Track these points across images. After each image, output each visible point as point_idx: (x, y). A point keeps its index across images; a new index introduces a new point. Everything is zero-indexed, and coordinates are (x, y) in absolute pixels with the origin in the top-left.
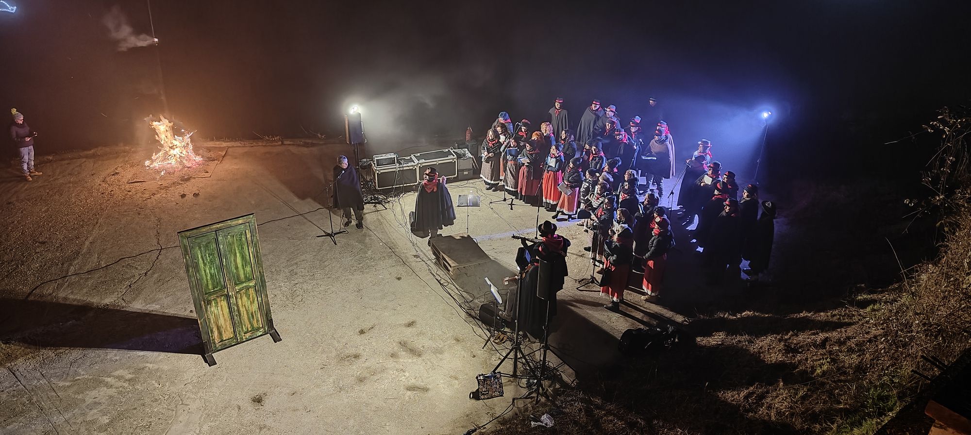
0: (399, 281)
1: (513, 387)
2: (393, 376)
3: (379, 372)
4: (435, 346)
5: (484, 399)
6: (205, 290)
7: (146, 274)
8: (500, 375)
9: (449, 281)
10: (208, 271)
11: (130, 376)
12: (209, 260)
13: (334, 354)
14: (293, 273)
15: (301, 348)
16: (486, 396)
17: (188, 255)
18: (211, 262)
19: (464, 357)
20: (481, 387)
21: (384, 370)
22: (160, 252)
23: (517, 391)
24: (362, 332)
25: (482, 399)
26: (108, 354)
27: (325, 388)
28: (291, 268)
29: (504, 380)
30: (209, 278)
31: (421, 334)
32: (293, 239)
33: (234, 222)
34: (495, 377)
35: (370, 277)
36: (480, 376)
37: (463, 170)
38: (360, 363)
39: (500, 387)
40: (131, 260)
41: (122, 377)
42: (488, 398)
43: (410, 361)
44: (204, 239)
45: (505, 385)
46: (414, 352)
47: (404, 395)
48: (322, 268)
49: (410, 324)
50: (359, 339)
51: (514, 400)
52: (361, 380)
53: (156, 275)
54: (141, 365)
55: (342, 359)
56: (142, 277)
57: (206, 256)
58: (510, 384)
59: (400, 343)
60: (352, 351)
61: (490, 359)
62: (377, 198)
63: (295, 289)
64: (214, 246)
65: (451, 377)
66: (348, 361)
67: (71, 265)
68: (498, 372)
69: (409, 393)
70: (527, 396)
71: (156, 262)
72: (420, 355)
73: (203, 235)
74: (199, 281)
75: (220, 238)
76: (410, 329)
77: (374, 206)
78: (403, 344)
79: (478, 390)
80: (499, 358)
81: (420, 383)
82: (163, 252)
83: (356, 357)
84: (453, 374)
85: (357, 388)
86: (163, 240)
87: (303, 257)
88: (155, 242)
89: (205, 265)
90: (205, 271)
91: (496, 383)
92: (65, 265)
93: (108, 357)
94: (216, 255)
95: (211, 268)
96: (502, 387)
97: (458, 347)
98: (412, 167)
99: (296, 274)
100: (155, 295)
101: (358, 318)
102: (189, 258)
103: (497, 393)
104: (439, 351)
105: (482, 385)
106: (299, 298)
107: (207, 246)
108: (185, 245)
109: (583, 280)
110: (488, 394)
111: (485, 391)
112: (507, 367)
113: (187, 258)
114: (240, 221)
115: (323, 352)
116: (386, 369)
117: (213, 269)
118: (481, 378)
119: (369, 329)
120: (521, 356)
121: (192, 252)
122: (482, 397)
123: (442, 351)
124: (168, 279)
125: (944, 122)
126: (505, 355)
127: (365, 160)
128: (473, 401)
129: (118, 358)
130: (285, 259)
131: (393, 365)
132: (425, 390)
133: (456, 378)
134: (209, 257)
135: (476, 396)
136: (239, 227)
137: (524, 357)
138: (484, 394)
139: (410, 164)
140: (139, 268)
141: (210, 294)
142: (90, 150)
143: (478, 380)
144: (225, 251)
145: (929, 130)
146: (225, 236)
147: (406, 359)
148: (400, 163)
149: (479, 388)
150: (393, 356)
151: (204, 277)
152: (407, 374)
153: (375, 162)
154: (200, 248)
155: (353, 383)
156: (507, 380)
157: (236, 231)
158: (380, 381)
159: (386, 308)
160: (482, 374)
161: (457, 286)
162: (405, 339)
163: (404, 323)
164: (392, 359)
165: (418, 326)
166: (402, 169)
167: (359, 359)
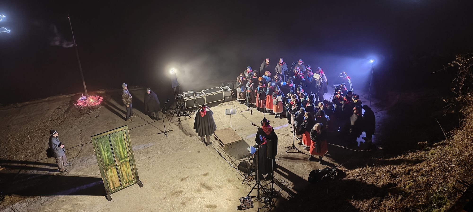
0: (199, 153)
1: (258, 202)
2: (199, 201)
3: (192, 199)
4: (218, 184)
5: (244, 210)
6: (105, 164)
7: (76, 157)
8: (251, 197)
9: (223, 151)
10: (106, 155)
11: (71, 208)
12: (106, 149)
13: (169, 191)
14: (147, 152)
15: (153, 189)
16: (245, 208)
17: (96, 147)
18: (108, 150)
19: (233, 189)
20: (242, 204)
21: (194, 198)
22: (82, 146)
23: (260, 205)
24: (182, 180)
25: (243, 210)
26: (60, 198)
27: (166, 208)
28: (146, 150)
29: (253, 199)
30: (107, 158)
31: (211, 179)
32: (147, 136)
33: (117, 130)
34: (249, 198)
35: (185, 152)
36: (241, 198)
37: (227, 97)
38: (182, 195)
39: (251, 203)
40: (69, 151)
41: (67, 209)
42: (246, 209)
43: (207, 192)
44: (104, 139)
45: (254, 202)
46: (209, 188)
47: (205, 210)
48: (161, 149)
49: (206, 174)
50: (181, 183)
51: (259, 209)
52: (183, 204)
53: (81, 158)
54: (76, 203)
55: (174, 194)
56: (74, 159)
57: (104, 147)
58: (256, 201)
59: (201, 184)
60: (178, 189)
61: (246, 190)
62: (186, 113)
63: (149, 160)
64: (109, 142)
65: (227, 200)
66: (176, 194)
67: (39, 154)
68: (250, 196)
69: (207, 209)
70: (265, 207)
71: (80, 151)
72: (211, 190)
73: (103, 137)
74: (102, 160)
75: (111, 138)
76: (206, 177)
77: (185, 117)
78: (203, 185)
79: (241, 205)
80: (250, 189)
81: (213, 204)
82: (84, 146)
83: (181, 192)
84: (228, 198)
85: (181, 207)
86: (83, 140)
87: (152, 144)
88: (79, 141)
89: (104, 151)
90: (105, 155)
91: (249, 201)
92: (37, 155)
93: (60, 200)
94: (110, 147)
95: (107, 153)
96: (253, 203)
97: (230, 185)
98: (202, 97)
99: (149, 153)
100: (81, 167)
101: (180, 173)
102: (97, 148)
103: (250, 206)
104: (220, 187)
105: (242, 203)
106: (151, 165)
107: (105, 143)
108: (94, 143)
109: (289, 147)
110: (246, 207)
111: (244, 206)
112: (254, 193)
113: (96, 149)
114: (121, 129)
115: (164, 191)
116: (195, 197)
117: (108, 153)
118: (242, 199)
119: (186, 178)
120: (261, 187)
121: (98, 146)
122: (243, 209)
123: (222, 187)
124: (87, 159)
125: (460, 62)
126: (253, 187)
127: (179, 95)
128: (239, 211)
129: (64, 200)
130: (143, 146)
131: (198, 195)
132: (215, 207)
133: (230, 200)
134: (106, 148)
135: (240, 208)
136: (120, 132)
137: (262, 187)
138: (244, 207)
139: (201, 95)
140: (73, 154)
141: (108, 165)
142: (46, 98)
143: (240, 200)
144: (114, 144)
145: (452, 66)
146: (114, 137)
147: (205, 192)
148: (196, 95)
149: (241, 204)
150: (198, 190)
151: (104, 157)
152: (206, 199)
153: (184, 96)
154: (102, 144)
155: (180, 205)
156: (255, 200)
157: (119, 134)
158: (192, 203)
159: (193, 167)
160: (242, 197)
161: (228, 154)
162: (204, 182)
163: (203, 174)
164: (198, 192)
165: (209, 175)
166: (197, 98)
167: (182, 193)
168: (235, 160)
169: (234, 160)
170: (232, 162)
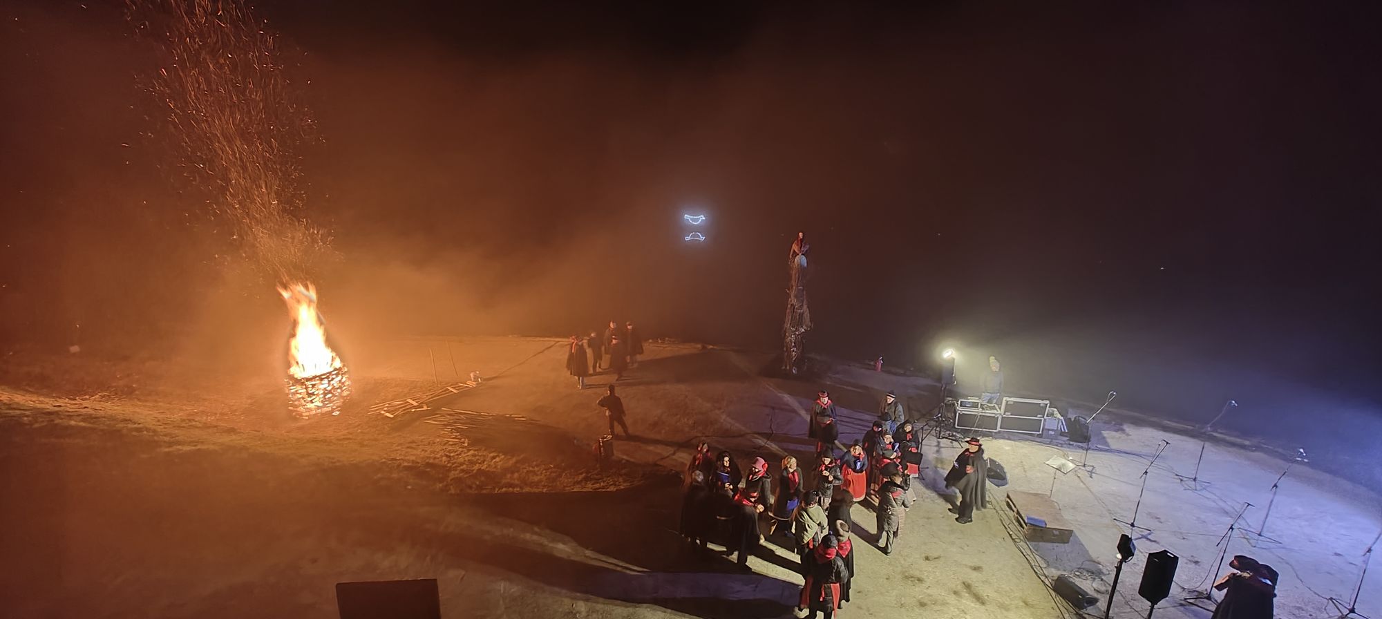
3: (940, 604)
4: (1000, 600)
9: (1022, 538)
13: (899, 569)
15: (871, 553)
21: (944, 604)
24: (927, 558)
27: (888, 598)
31: (986, 582)
37: (1049, 430)
38: (923, 587)
43: (973, 605)
46: (979, 599)
49: (977, 569)
50: (925, 564)
52: (922, 605)
55: (907, 578)
59: (964, 583)
60: (917, 574)
62: (953, 436)
66: (912, 581)
72: (983, 603)
76: (976, 574)
77: (951, 442)
78: (968, 586)
83: (920, 580)
85: (917, 610)
97: (1027, 612)
98: (993, 415)
101: (925, 544)
104: (1004, 607)
115: (889, 564)
116: (948, 604)
119: (935, 559)
123: (1008, 609)
127: (950, 399)
131: (954, 602)
147: (967, 602)
150: (955, 593)
153: (959, 403)
155: (915, 604)
158: (940, 613)
159: (953, 543)
161: (1031, 547)
162: (970, 582)
163: (970, 564)
164: (954, 596)
165: (984, 573)
166: (983, 414)
167: (922, 583)
168: (1045, 566)
169: (1043, 565)
170: (1039, 568)
